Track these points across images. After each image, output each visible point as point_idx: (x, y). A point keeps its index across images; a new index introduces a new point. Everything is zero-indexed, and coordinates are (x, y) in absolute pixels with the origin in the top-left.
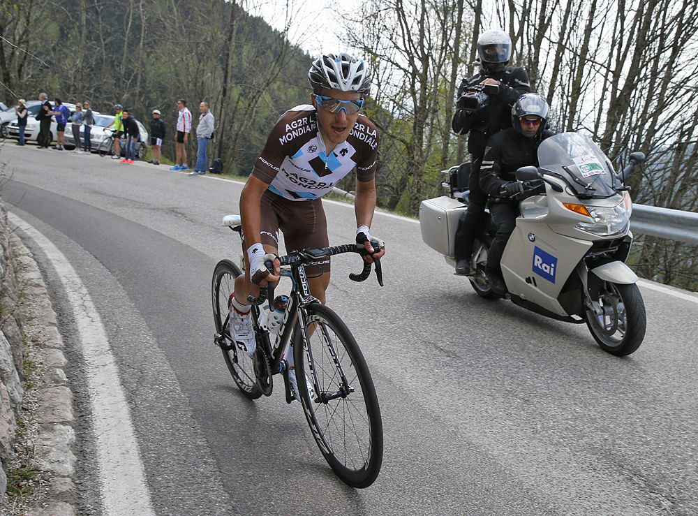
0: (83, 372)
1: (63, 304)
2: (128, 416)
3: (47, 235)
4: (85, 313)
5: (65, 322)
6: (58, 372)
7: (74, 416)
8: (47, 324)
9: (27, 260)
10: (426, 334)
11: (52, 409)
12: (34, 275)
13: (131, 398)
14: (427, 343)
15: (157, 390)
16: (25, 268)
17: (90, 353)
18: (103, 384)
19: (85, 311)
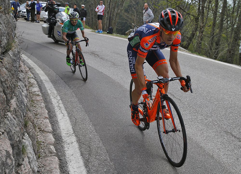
0: (62, 147)
1: (50, 105)
3: (40, 66)
4: (60, 111)
5: (52, 117)
6: (51, 148)
8: (44, 118)
9: (32, 81)
10: (225, 127)
11: (50, 171)
12: (36, 89)
13: (86, 165)
14: (226, 132)
15: (98, 159)
16: (31, 85)
17: (65, 135)
18: (72, 155)
19: (60, 109)
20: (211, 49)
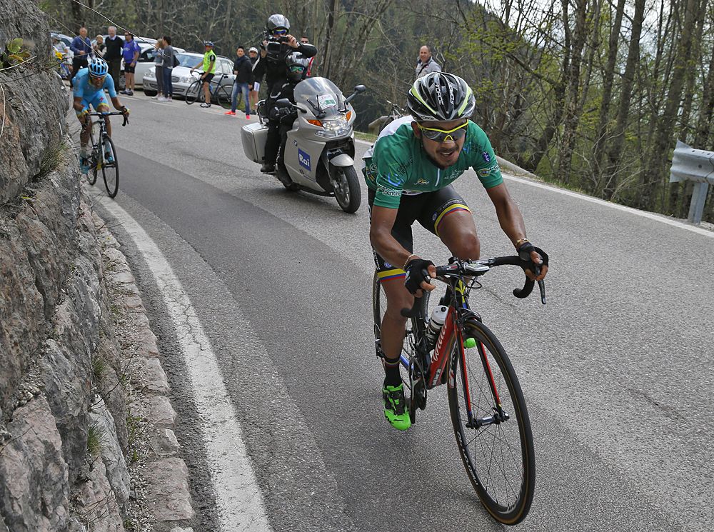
0: (198, 432)
1: (163, 321)
2: (262, 511)
3: (134, 215)
4: (190, 335)
5: (169, 353)
6: (167, 435)
7: (194, 508)
8: (147, 355)
9: (115, 254)
10: (630, 378)
11: (165, 498)
12: (124, 277)
13: (262, 481)
14: (634, 392)
15: (294, 464)
16: (112, 266)
17: (203, 401)
18: (225, 454)
19: (190, 332)
20: (597, 173)
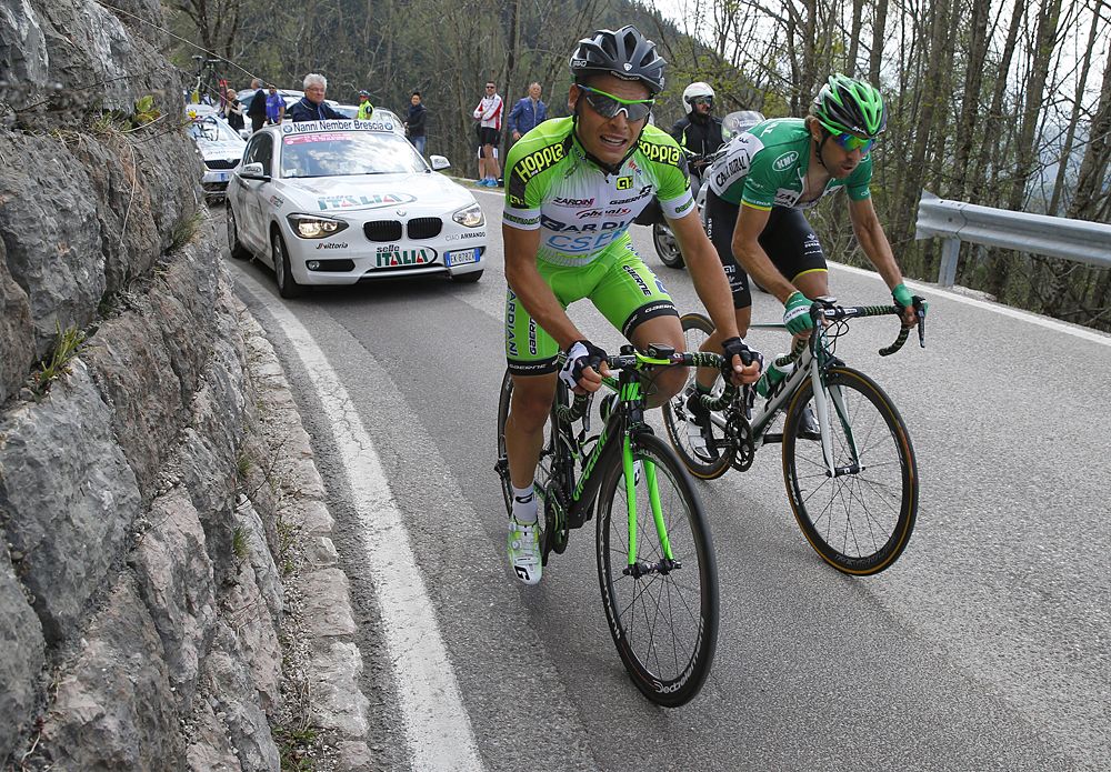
0: (359, 540)
1: (317, 418)
2: (434, 624)
4: (349, 433)
5: (324, 453)
6: (324, 544)
7: (357, 623)
8: (300, 455)
9: (260, 343)
11: (324, 611)
12: (271, 369)
13: (433, 592)
15: (471, 574)
16: (258, 357)
17: (365, 506)
18: (390, 564)
19: (348, 429)
20: (835, 232)
